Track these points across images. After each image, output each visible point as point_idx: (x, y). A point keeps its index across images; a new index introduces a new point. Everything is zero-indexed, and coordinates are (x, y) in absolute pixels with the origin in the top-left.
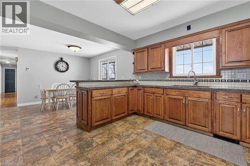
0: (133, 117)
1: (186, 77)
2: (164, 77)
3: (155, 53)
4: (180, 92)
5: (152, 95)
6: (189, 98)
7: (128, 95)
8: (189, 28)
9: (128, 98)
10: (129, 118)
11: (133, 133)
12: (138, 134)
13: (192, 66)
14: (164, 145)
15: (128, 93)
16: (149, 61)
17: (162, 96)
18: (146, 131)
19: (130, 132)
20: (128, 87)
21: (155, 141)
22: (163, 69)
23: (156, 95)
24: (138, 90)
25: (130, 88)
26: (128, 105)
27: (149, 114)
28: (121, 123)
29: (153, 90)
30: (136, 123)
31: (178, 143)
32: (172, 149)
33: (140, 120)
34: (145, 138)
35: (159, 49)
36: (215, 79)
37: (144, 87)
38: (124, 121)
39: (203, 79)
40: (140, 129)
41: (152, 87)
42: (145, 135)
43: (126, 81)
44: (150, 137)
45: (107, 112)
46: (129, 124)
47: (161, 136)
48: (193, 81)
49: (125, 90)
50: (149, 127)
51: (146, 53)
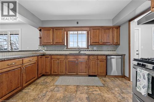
0: (42, 78)
1: (76, 49)
2: (63, 48)
3: (58, 33)
4: (74, 57)
5: (57, 60)
6: (79, 60)
7: (38, 62)
8: (78, 23)
9: (38, 65)
10: (38, 81)
11: (47, 91)
12: (52, 91)
13: (77, 43)
14: (72, 91)
15: (38, 61)
16: (54, 38)
17: (64, 60)
18: (56, 86)
19: (44, 92)
20: (38, 56)
21: (66, 90)
22: (64, 43)
23: (60, 60)
24: (46, 57)
25: (39, 57)
26: (38, 70)
27: (55, 73)
28: (32, 87)
29: (59, 57)
30: (47, 82)
31: (77, 86)
32: (76, 91)
33: (49, 79)
34: (58, 91)
35: (61, 31)
36: (86, 50)
37: (51, 55)
38: (35, 84)
39: (82, 50)
40: (52, 86)
41: (57, 55)
42: (57, 89)
43: (33, 51)
44: (61, 89)
45: (16, 82)
46: (41, 85)
47: (67, 86)
48: (78, 51)
49: (35, 59)
50: (57, 82)
51: (51, 32)
